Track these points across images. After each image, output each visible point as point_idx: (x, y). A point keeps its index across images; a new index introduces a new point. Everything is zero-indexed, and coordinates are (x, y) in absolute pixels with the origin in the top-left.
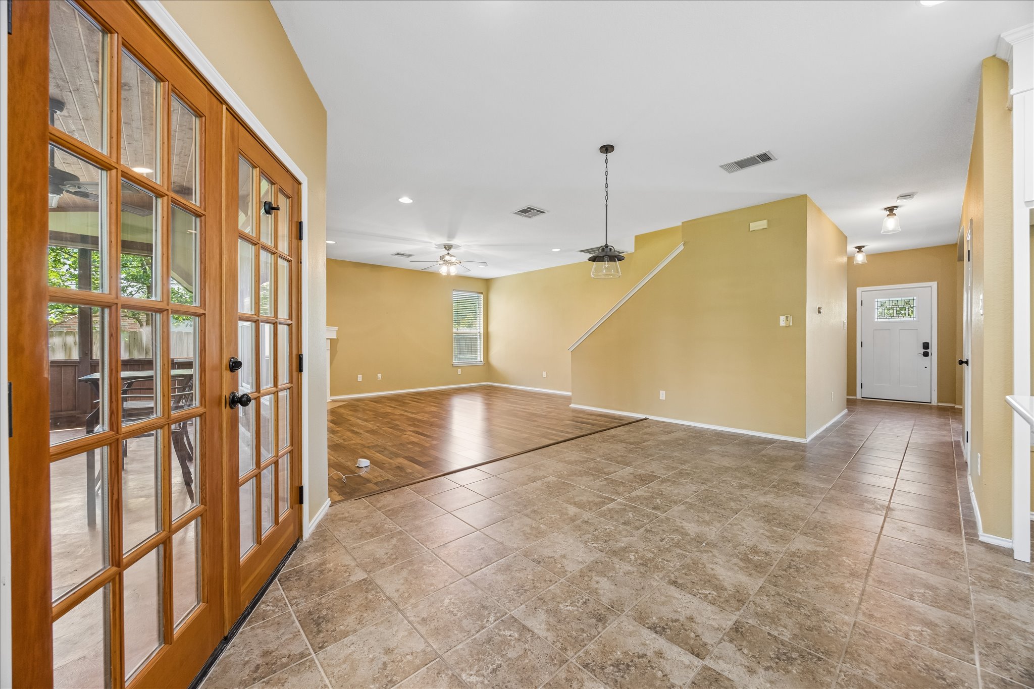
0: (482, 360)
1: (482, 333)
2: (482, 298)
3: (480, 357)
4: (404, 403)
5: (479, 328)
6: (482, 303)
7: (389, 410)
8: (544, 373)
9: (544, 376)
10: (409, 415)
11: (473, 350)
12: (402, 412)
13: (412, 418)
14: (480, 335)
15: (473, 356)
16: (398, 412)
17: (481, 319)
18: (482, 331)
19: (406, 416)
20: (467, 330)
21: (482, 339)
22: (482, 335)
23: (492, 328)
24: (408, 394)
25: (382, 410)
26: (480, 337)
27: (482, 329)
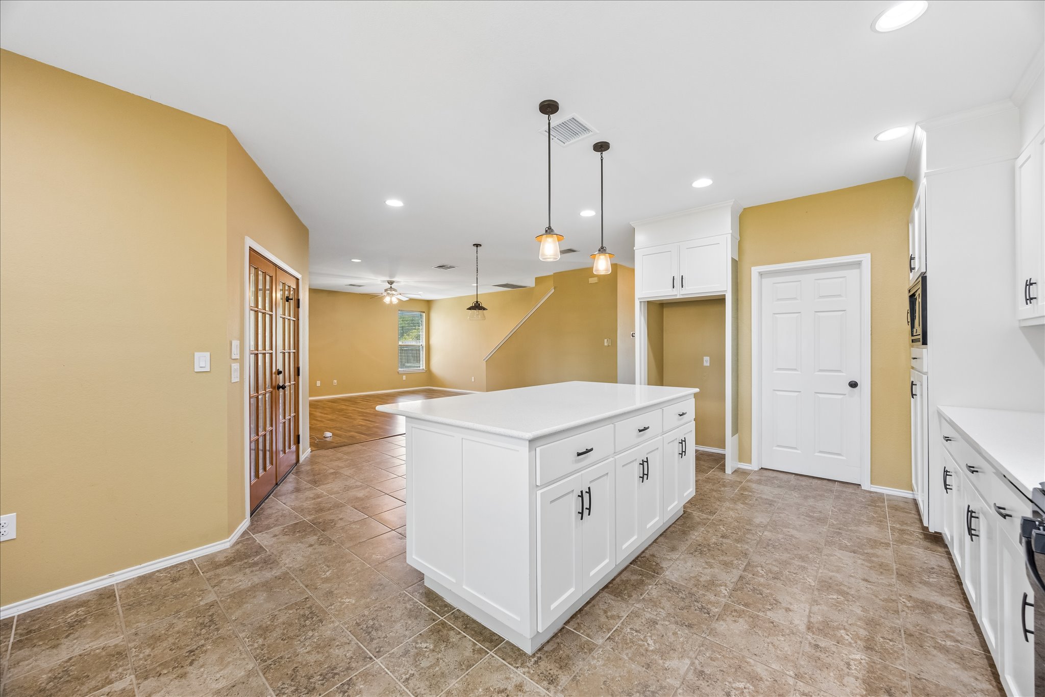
0: (424, 368)
1: (424, 345)
2: (424, 316)
3: (423, 365)
4: (356, 402)
5: (423, 342)
6: (424, 320)
7: (344, 407)
8: (473, 378)
9: (473, 380)
10: (360, 410)
11: (418, 359)
12: (354, 408)
13: (362, 412)
14: (422, 347)
15: (417, 365)
16: (351, 408)
17: (423, 334)
18: (424, 344)
19: (358, 411)
20: (414, 343)
21: (424, 351)
22: (424, 347)
23: (433, 341)
24: (360, 396)
25: (339, 407)
26: (423, 349)
27: (424, 342)
